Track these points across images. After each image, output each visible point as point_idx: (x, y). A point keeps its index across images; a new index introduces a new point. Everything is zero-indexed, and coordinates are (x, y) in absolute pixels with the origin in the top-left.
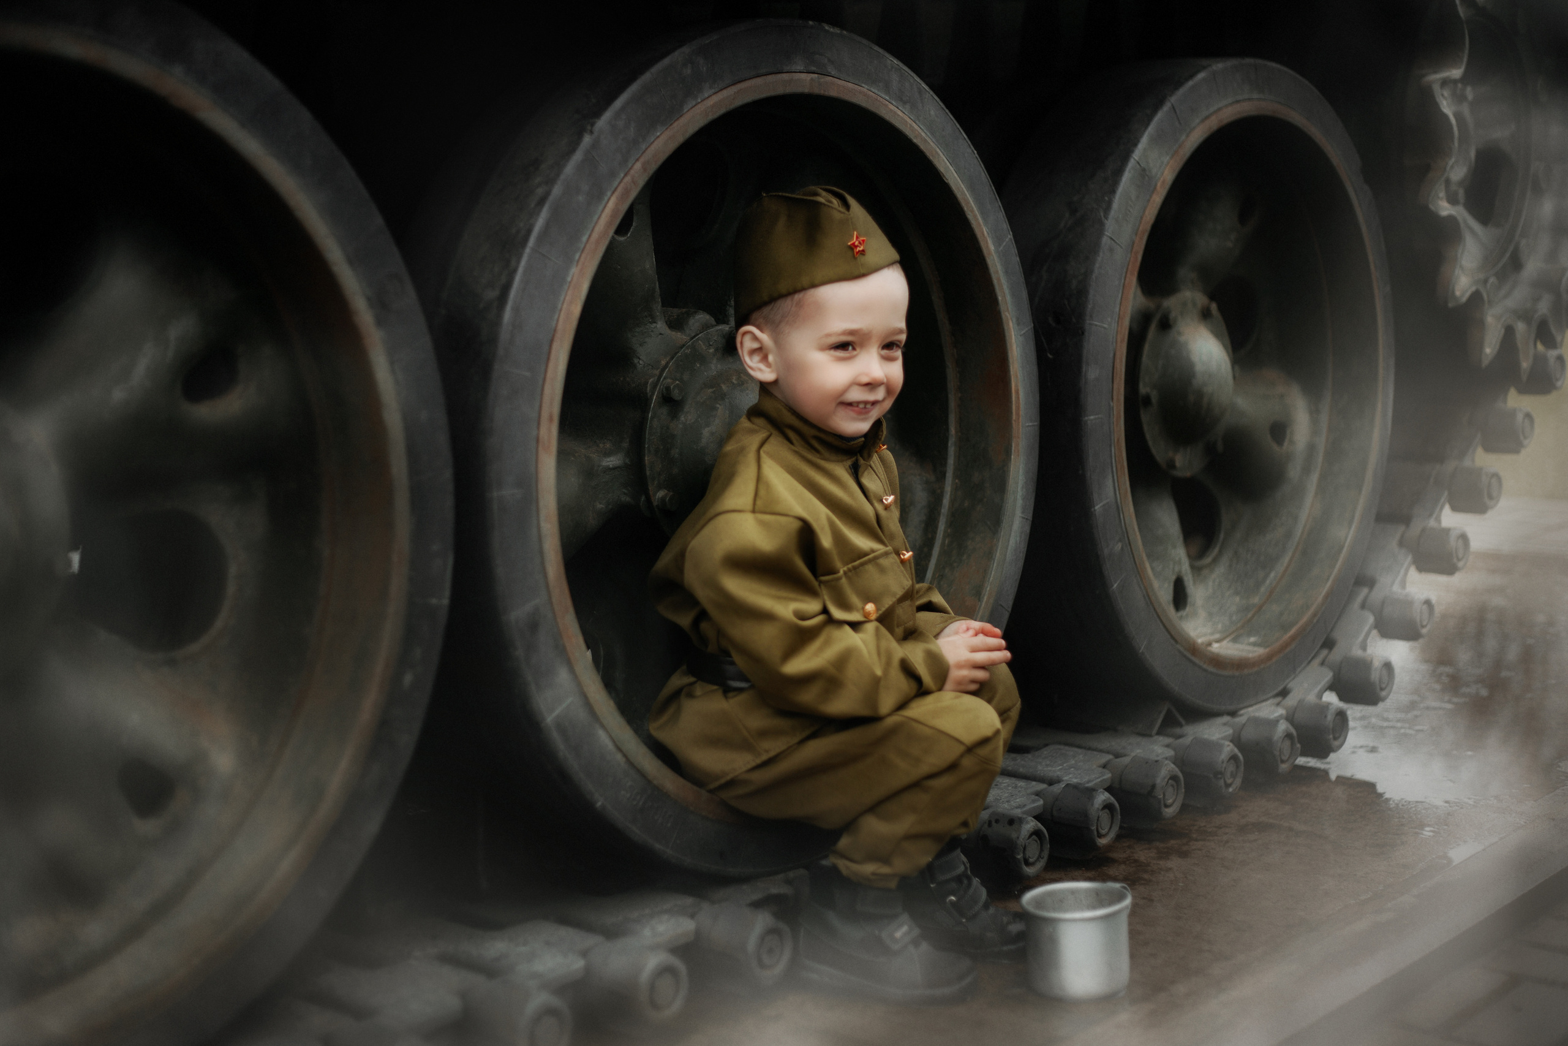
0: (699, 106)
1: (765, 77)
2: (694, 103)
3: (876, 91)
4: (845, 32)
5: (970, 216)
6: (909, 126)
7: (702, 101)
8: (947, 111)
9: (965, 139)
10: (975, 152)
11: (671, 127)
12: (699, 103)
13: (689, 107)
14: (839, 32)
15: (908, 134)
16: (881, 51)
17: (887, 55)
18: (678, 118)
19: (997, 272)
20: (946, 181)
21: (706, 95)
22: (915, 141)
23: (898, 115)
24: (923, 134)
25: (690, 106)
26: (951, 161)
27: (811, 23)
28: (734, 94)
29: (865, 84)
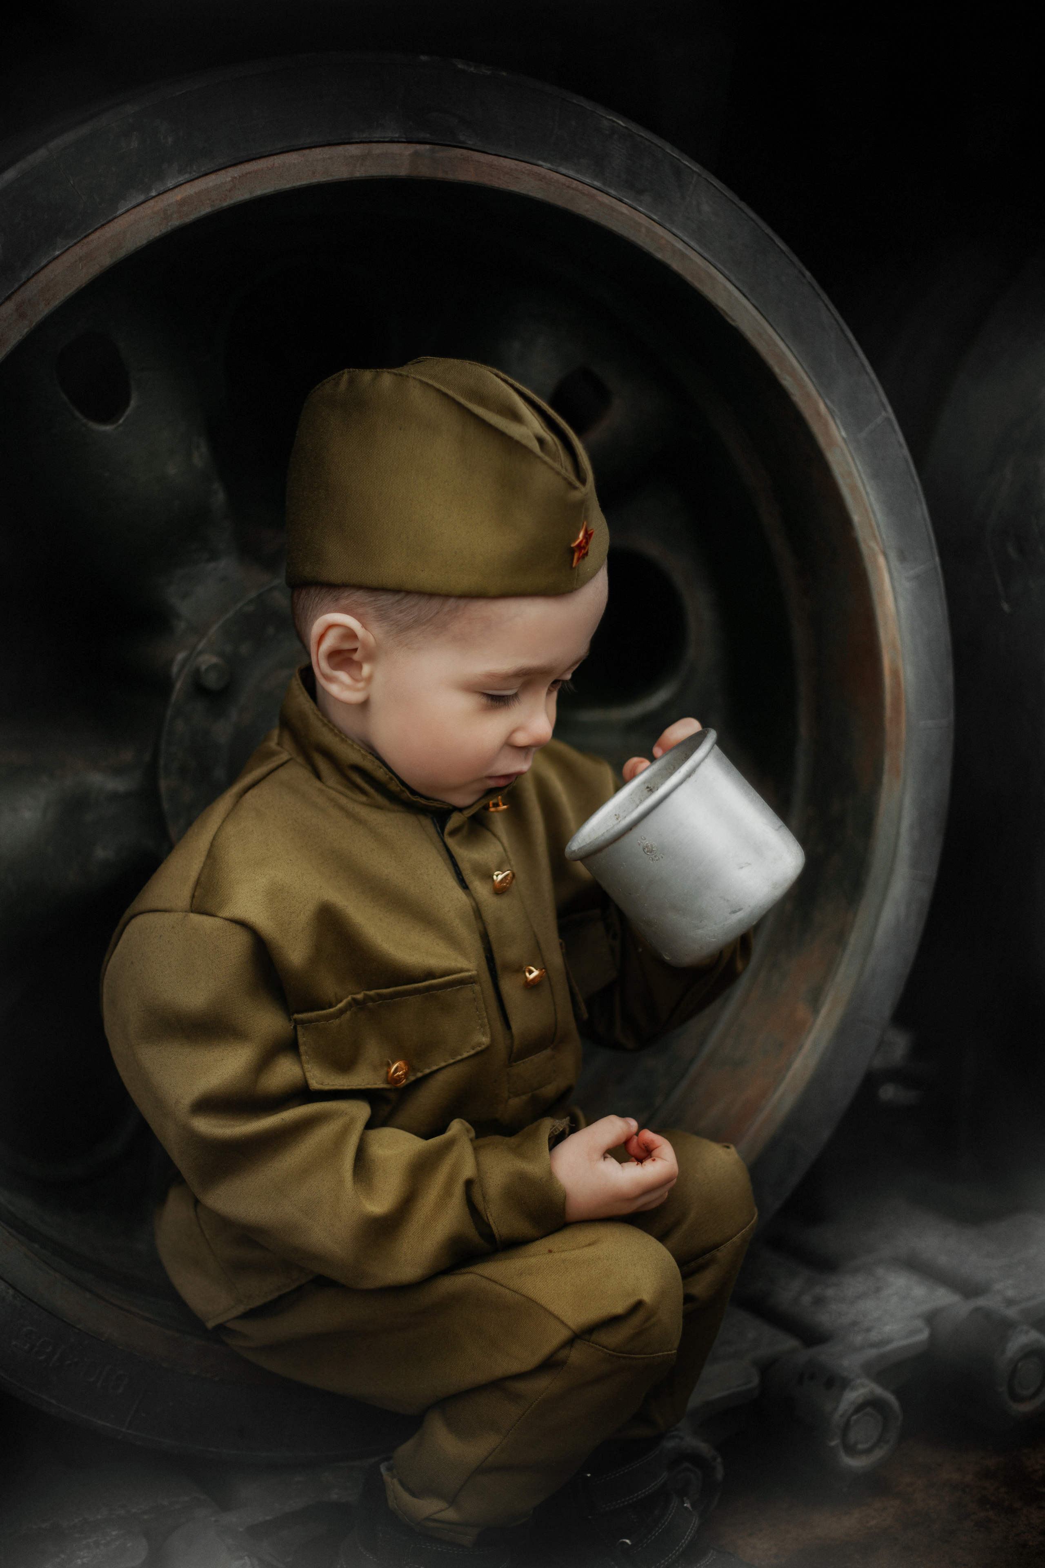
0: (151, 203)
1: (307, 152)
2: (142, 198)
3: (571, 173)
4: (504, 74)
5: (787, 382)
6: (643, 230)
7: (159, 195)
8: (743, 205)
9: (782, 251)
10: (808, 274)
11: (85, 241)
12: (153, 197)
13: (130, 206)
14: (489, 73)
15: (641, 244)
16: (588, 105)
17: (601, 111)
18: (103, 225)
19: (850, 474)
20: (733, 324)
21: (170, 184)
22: (659, 255)
23: (622, 214)
24: (679, 245)
25: (134, 203)
26: (745, 290)
27: (423, 58)
28: (232, 180)
29: (545, 160)
